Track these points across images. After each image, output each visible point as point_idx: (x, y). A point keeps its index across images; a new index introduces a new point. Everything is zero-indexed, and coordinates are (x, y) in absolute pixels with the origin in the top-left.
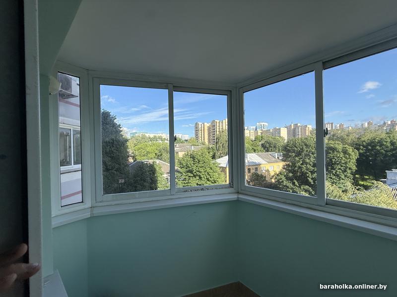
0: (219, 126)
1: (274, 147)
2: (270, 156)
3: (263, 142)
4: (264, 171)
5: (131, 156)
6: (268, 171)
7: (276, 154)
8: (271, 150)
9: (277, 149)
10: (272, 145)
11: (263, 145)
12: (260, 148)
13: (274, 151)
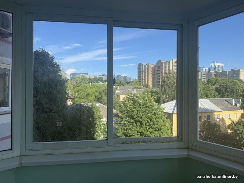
0: (165, 67)
1: (232, 92)
2: (226, 103)
3: (218, 86)
4: (218, 120)
5: (70, 98)
6: (223, 120)
7: (234, 100)
8: (228, 95)
9: (235, 94)
10: (228, 90)
11: (217, 90)
12: (213, 92)
13: (231, 96)
